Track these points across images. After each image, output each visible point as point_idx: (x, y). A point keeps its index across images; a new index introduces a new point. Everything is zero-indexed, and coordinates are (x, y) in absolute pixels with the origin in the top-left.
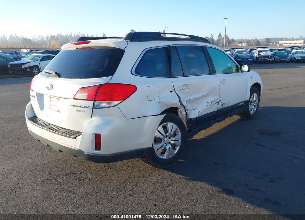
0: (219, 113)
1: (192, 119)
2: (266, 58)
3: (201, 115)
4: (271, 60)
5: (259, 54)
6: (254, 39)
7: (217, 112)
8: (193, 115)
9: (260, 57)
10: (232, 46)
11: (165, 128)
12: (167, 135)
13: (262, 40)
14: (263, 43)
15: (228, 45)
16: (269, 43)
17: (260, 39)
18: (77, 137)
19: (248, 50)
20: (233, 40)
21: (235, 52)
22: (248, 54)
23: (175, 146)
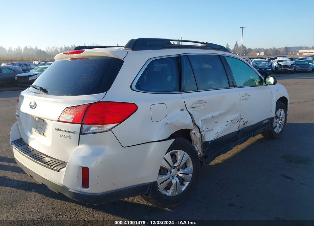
0: (240, 134)
1: (208, 142)
2: (286, 68)
3: (219, 137)
4: (291, 70)
5: (278, 64)
6: (272, 48)
7: (238, 132)
8: (210, 137)
9: (279, 67)
10: (249, 55)
11: (174, 156)
12: (175, 165)
13: (280, 49)
14: (282, 52)
15: (244, 54)
16: (288, 52)
17: (278, 49)
18: (61, 170)
19: (267, 60)
20: (250, 50)
21: (252, 61)
22: (266, 63)
23: (184, 181)
